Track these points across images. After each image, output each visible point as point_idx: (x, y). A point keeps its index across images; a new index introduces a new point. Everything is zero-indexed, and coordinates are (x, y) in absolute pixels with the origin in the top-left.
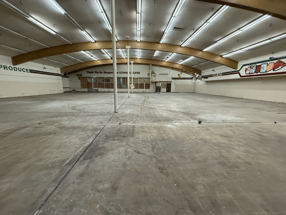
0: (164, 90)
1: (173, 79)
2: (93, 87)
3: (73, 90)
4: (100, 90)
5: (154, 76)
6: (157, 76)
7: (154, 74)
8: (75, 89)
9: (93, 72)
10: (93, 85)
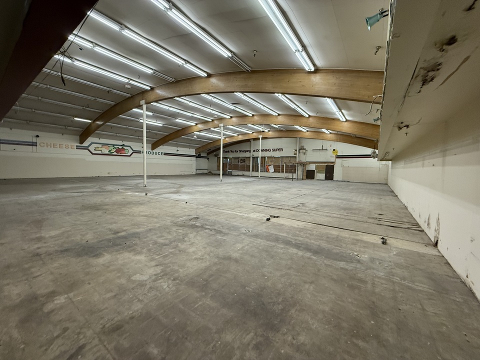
0: (322, 176)
1: (338, 157)
2: (227, 169)
3: (209, 172)
4: (235, 172)
5: (304, 153)
6: (309, 152)
7: (304, 151)
8: (212, 171)
9: (229, 152)
10: (228, 166)
